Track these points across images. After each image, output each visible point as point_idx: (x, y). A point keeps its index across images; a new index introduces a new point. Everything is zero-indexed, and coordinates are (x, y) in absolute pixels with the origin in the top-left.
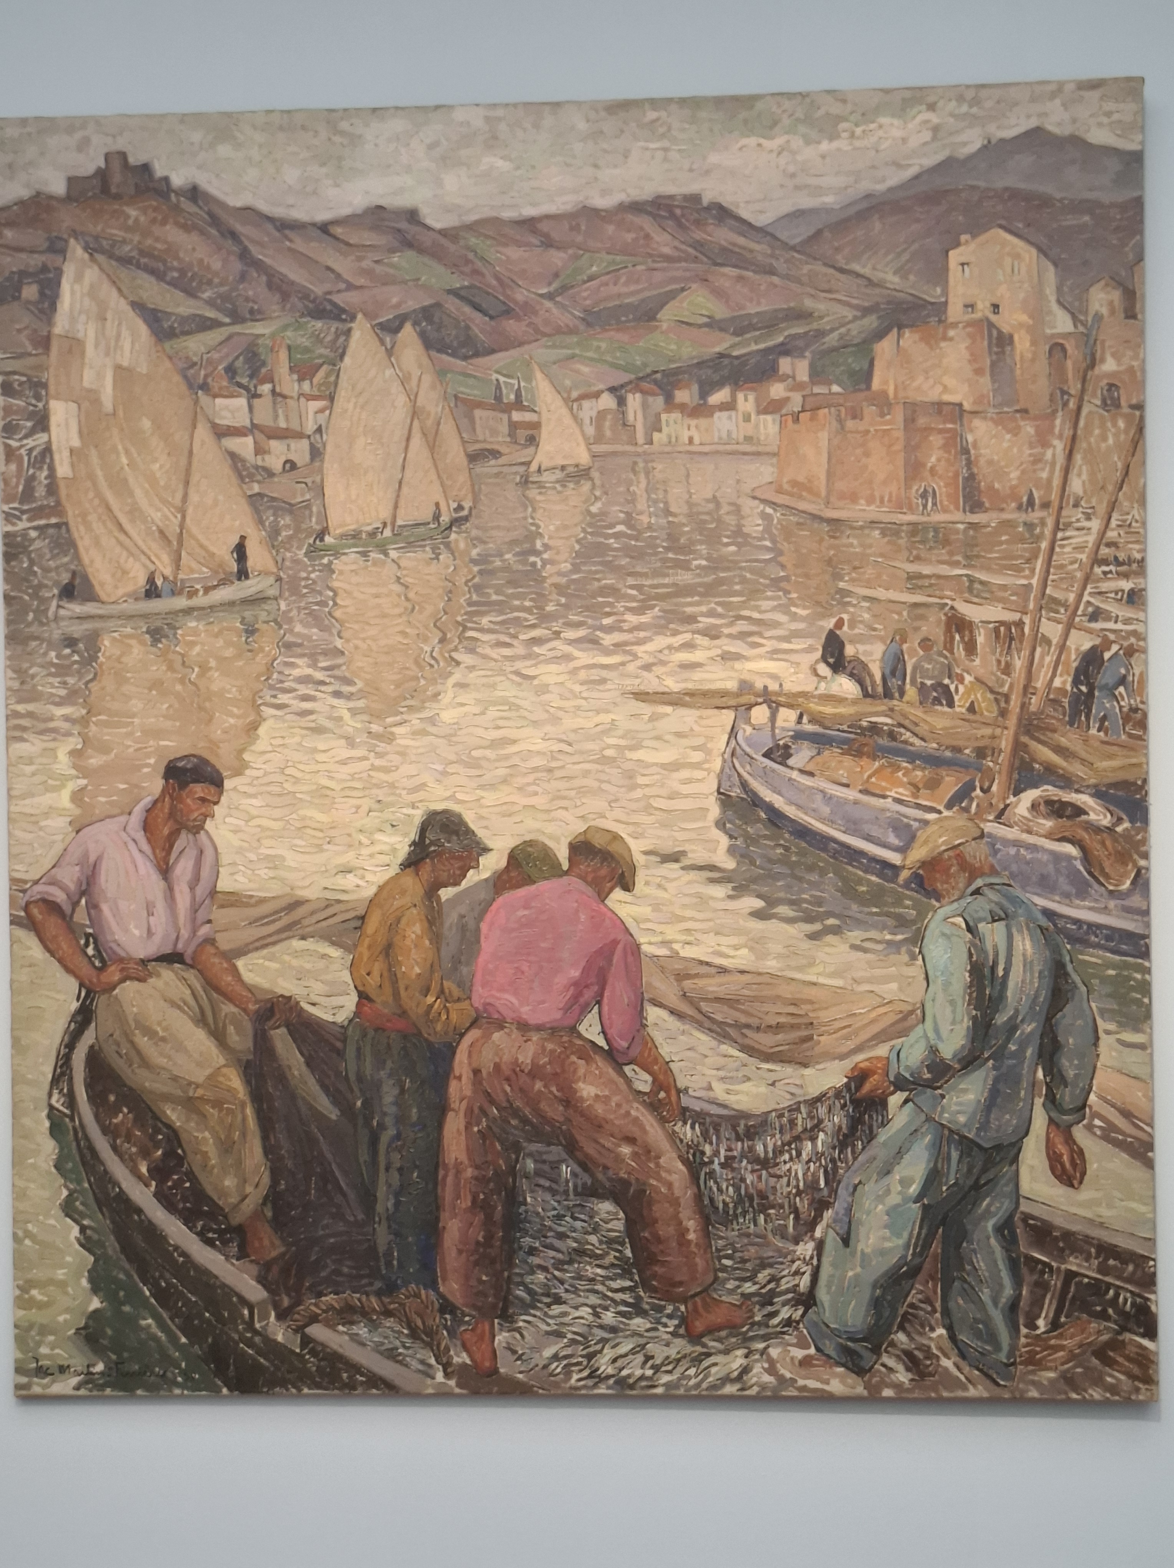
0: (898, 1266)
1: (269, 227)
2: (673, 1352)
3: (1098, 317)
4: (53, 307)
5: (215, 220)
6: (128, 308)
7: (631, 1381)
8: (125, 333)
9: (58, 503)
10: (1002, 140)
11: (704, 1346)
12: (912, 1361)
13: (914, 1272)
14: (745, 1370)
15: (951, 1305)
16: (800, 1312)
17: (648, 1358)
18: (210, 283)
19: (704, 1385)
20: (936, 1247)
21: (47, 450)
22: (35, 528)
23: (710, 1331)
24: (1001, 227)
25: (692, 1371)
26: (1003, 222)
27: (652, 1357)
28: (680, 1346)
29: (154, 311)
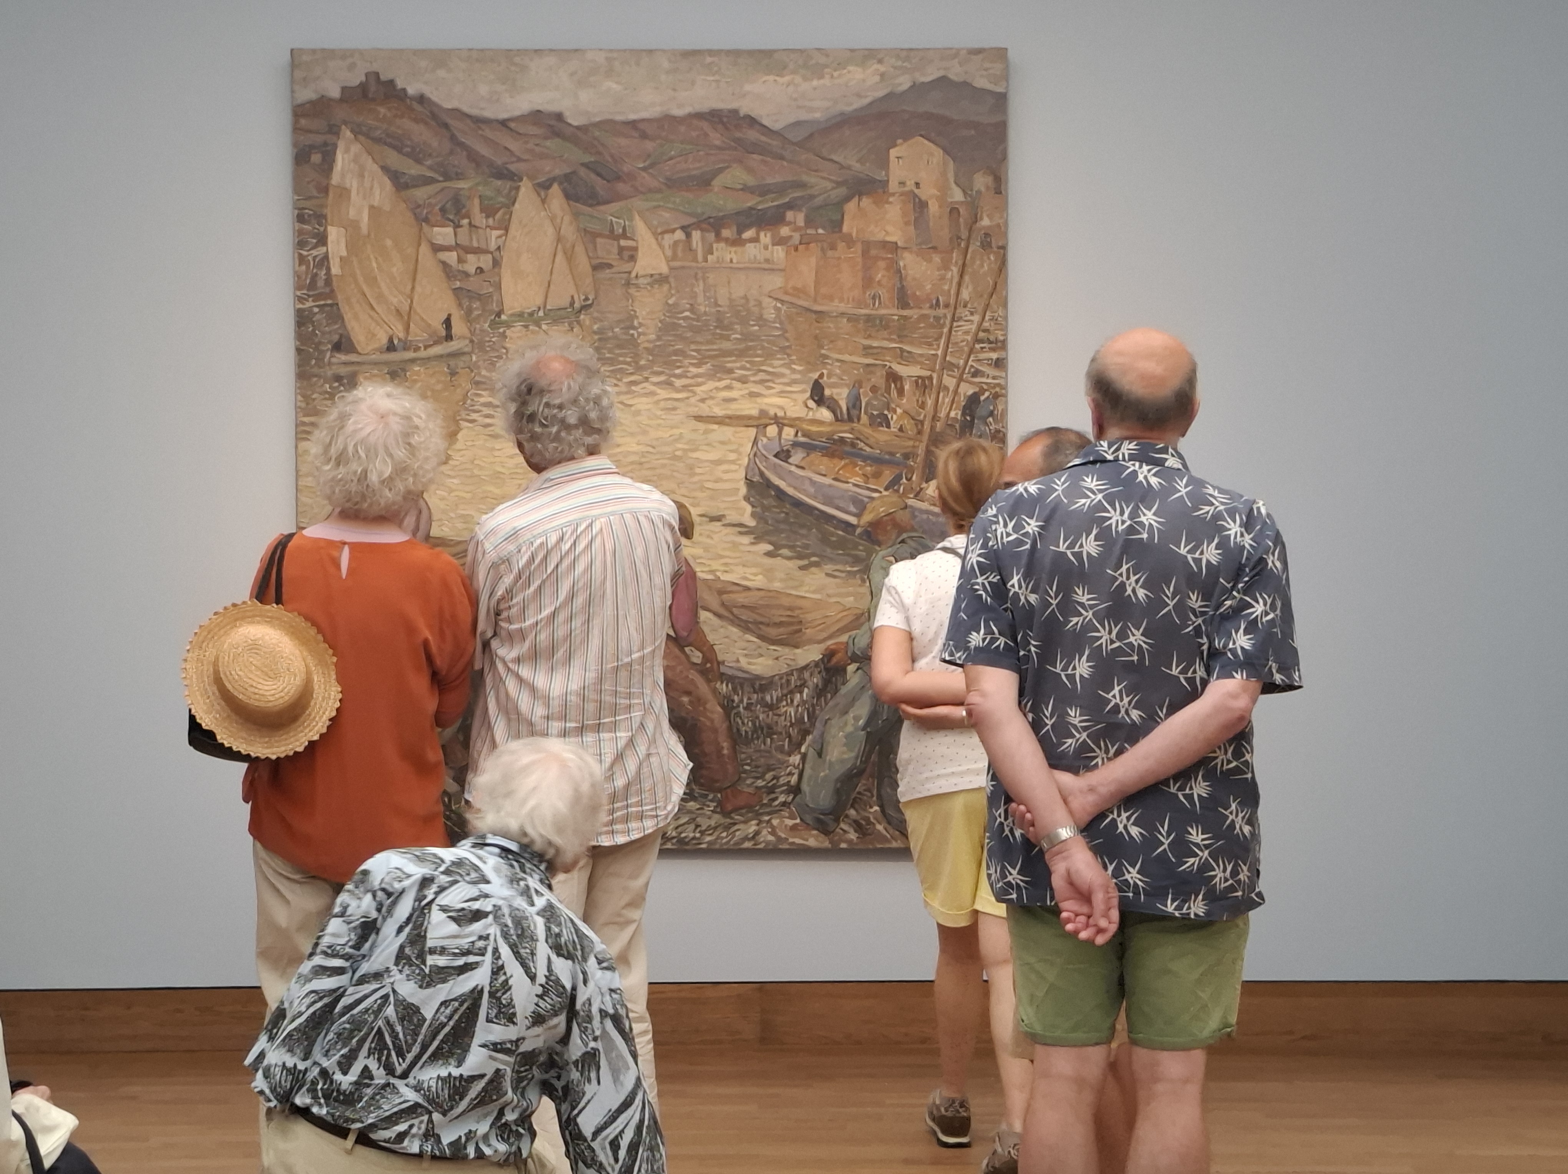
0: (850, 770)
1: (469, 121)
2: (713, 823)
3: (979, 192)
4: (331, 169)
5: (434, 116)
6: (379, 170)
7: (687, 840)
8: (376, 185)
9: (332, 291)
10: (923, 83)
11: (732, 818)
12: (858, 826)
13: (860, 773)
14: (757, 833)
15: (883, 792)
16: (791, 798)
17: (697, 826)
18: (430, 155)
19: (732, 842)
20: (874, 758)
21: (326, 257)
22: (317, 306)
23: (736, 810)
24: (921, 136)
25: (724, 834)
26: (923, 133)
27: (700, 826)
28: (717, 819)
29: (396, 172)
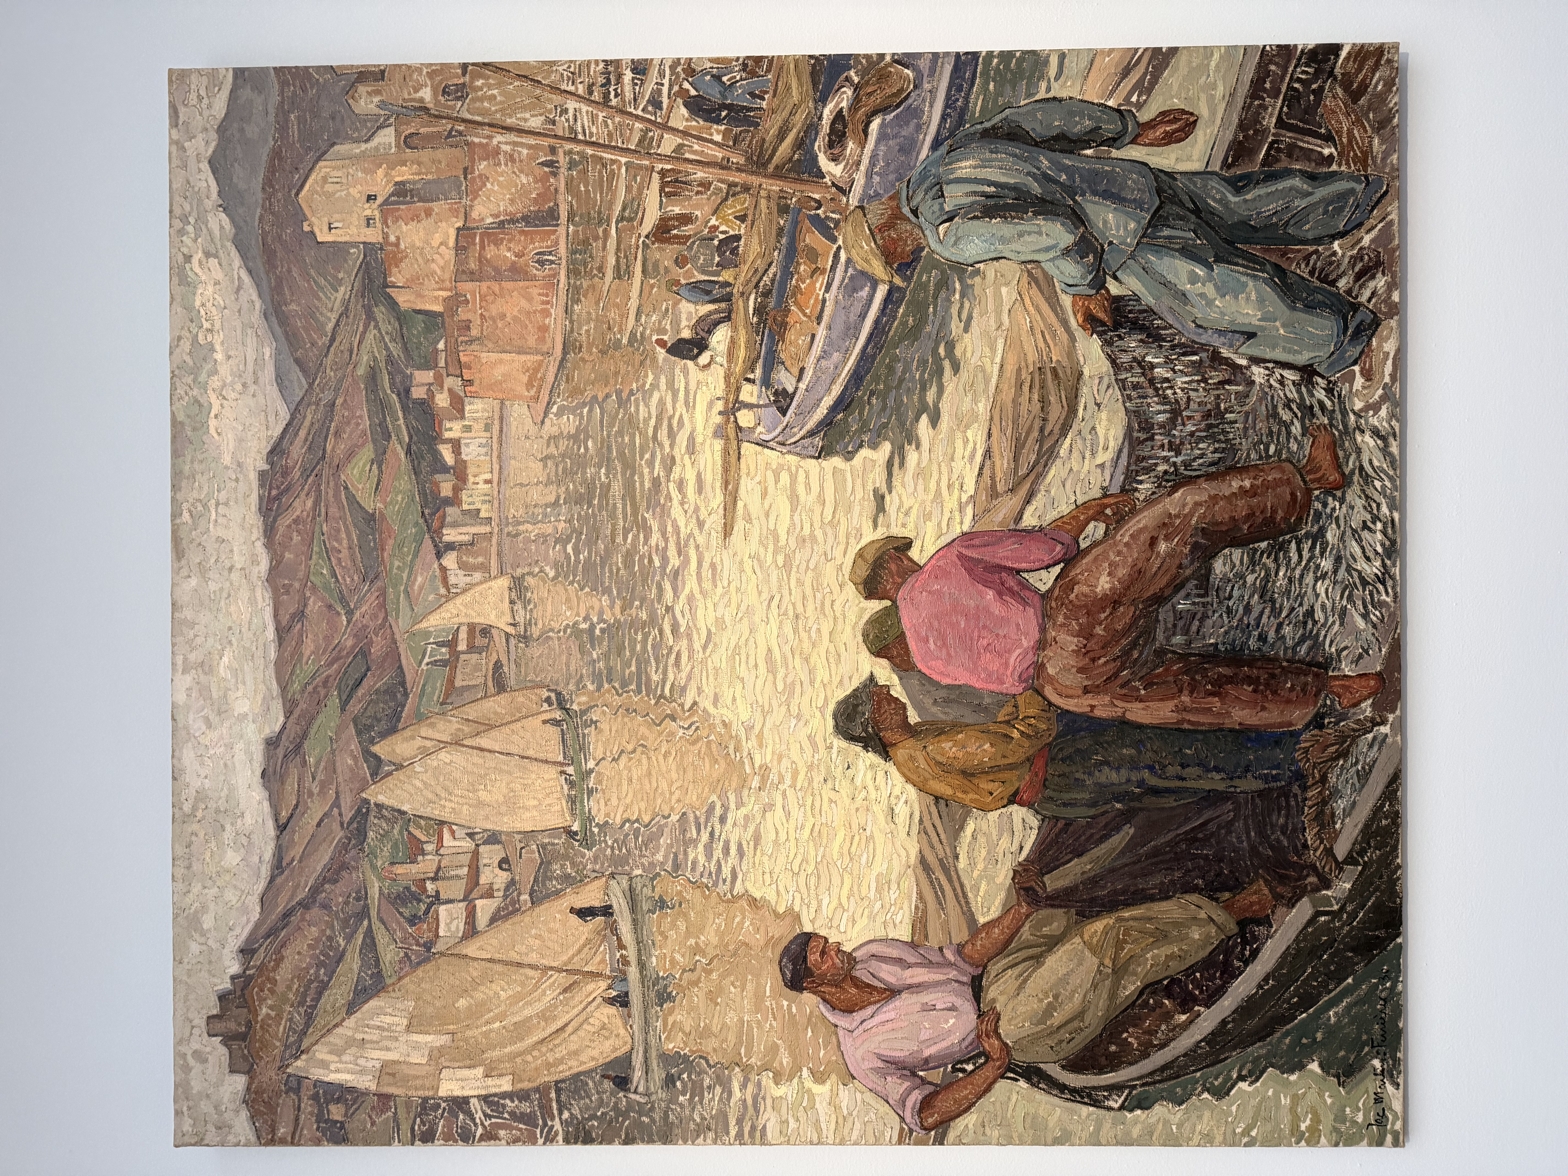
0: (1274, 286)
1: (279, 880)
3: (382, 105)
4: (352, 1090)
5: (272, 933)
6: (353, 1018)
8: (376, 1022)
9: (537, 1090)
10: (220, 193)
12: (1365, 274)
13: (1280, 271)
18: (330, 939)
20: (1256, 250)
21: (485, 1099)
23: (1339, 467)
24: (297, 194)
26: (294, 192)
28: (1353, 495)
29: (357, 993)
